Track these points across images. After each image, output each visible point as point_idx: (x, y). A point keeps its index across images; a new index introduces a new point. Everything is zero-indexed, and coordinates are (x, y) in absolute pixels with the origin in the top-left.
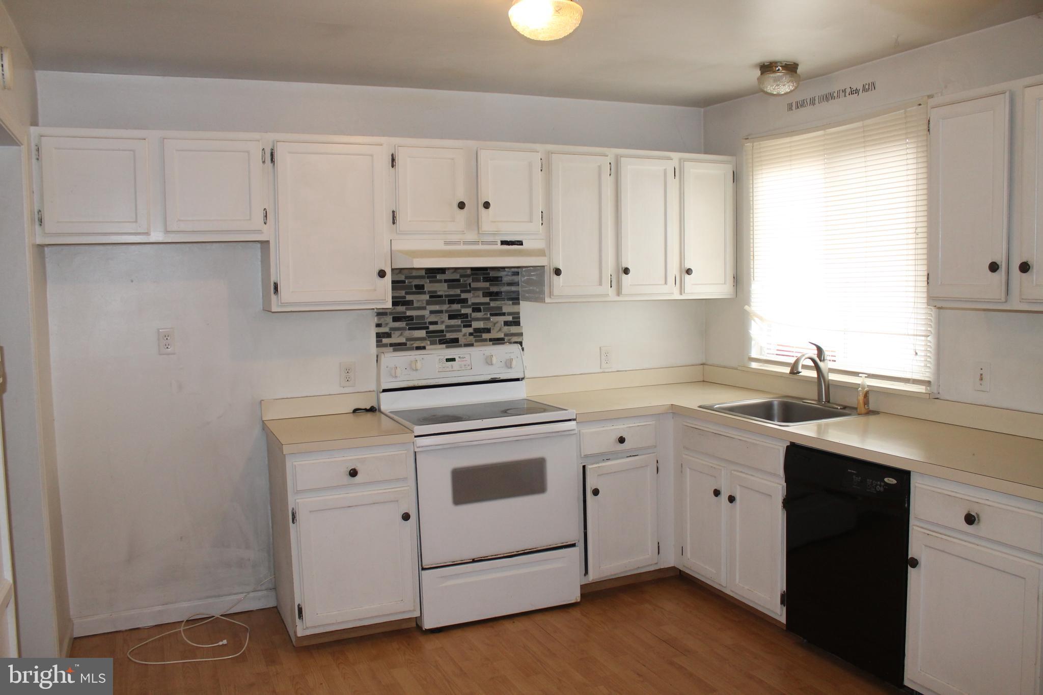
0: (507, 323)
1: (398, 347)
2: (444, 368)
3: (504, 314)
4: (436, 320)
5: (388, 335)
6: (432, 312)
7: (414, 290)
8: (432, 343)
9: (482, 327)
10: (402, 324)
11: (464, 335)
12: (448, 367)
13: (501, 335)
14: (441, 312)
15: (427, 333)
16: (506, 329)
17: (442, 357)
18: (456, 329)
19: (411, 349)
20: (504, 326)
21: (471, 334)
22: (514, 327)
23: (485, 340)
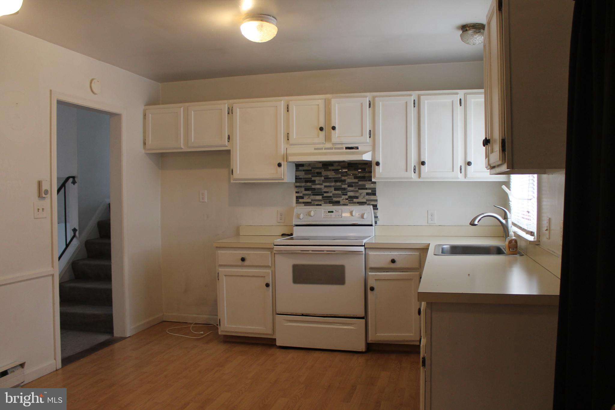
0: (368, 194)
1: (307, 204)
2: (327, 216)
3: (366, 189)
4: (327, 191)
5: (302, 198)
6: (325, 186)
7: (316, 175)
8: (325, 203)
9: (353, 195)
10: (309, 192)
11: (343, 200)
12: (329, 216)
13: (364, 200)
14: (330, 186)
15: (322, 197)
16: (367, 197)
17: (326, 210)
18: (339, 196)
19: (314, 205)
20: (366, 195)
21: (347, 199)
22: (372, 196)
23: (355, 203)
